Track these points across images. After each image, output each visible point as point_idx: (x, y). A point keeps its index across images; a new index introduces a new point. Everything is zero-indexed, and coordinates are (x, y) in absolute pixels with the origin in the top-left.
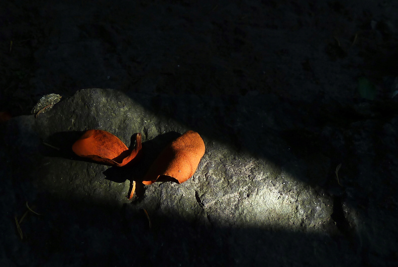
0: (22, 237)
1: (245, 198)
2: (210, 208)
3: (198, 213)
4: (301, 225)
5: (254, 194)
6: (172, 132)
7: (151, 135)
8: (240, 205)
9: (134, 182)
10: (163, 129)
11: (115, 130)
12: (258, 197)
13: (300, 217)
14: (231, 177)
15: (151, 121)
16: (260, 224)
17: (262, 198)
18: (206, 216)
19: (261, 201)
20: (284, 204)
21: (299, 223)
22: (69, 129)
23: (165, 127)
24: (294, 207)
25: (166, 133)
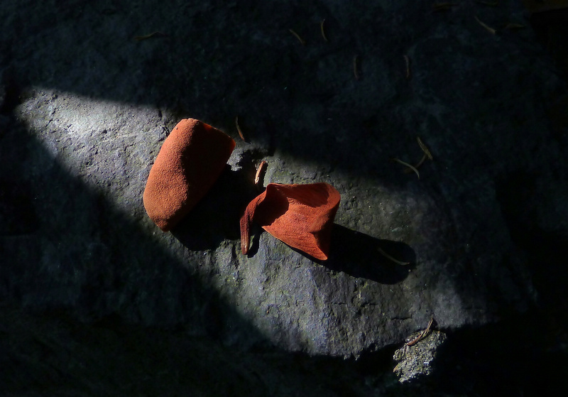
0: (419, 140)
1: (110, 130)
2: (156, 126)
3: (172, 123)
4: (56, 97)
5: (97, 132)
6: (193, 250)
7: (227, 250)
8: (119, 124)
9: (256, 181)
10: (207, 260)
11: (284, 264)
12: (94, 128)
13: (55, 104)
14: (120, 154)
15: (226, 280)
16: (103, 102)
17: (90, 127)
18: (164, 117)
19: (93, 123)
20: (67, 119)
21: (59, 99)
22: (366, 284)
23: (204, 263)
24: (56, 115)
25: (203, 250)
